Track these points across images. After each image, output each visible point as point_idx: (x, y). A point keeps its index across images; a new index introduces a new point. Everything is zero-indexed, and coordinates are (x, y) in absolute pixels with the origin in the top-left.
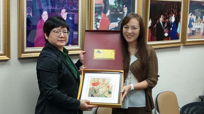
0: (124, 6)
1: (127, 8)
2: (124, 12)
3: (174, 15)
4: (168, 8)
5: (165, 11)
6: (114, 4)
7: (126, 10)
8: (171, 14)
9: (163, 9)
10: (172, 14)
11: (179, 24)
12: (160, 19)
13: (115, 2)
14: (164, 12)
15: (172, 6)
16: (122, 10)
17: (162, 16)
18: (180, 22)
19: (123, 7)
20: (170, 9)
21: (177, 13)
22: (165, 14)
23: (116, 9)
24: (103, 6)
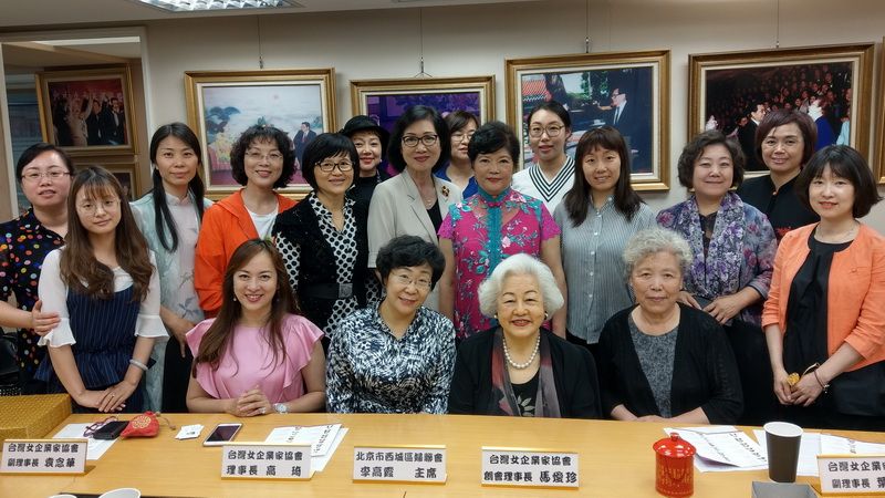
0: (616, 92)
1: (624, 95)
2: (615, 108)
3: (816, 103)
4: (787, 83)
5: (776, 93)
6: (583, 91)
7: (620, 101)
8: (802, 99)
9: (762, 88)
10: (809, 99)
11: (845, 126)
12: (751, 116)
13: (584, 87)
14: (767, 96)
15: (804, 76)
16: (608, 101)
17: (760, 107)
18: (850, 120)
19: (611, 95)
20: (795, 87)
21: (830, 93)
22: (776, 100)
23: (590, 102)
24: (548, 97)
